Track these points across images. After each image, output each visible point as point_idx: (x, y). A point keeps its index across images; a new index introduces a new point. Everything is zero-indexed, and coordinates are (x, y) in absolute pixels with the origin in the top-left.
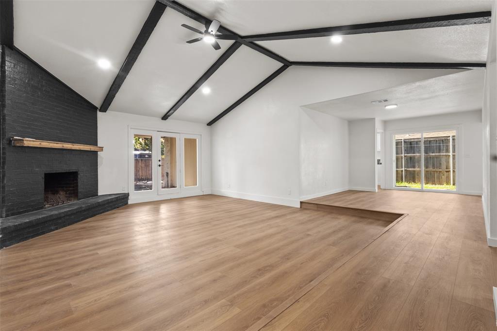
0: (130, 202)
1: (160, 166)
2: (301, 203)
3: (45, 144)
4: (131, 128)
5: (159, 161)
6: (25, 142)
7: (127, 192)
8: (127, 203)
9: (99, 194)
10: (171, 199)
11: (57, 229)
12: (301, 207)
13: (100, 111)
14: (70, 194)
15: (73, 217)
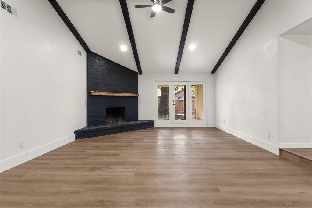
0: (155, 126)
1: (174, 104)
2: (281, 150)
3: (103, 94)
4: (156, 82)
5: (174, 101)
6: (93, 93)
7: (153, 120)
8: (153, 126)
9: (139, 120)
10: (181, 127)
11: (104, 135)
12: (280, 155)
13: (140, 74)
14: (123, 118)
15: (114, 130)
